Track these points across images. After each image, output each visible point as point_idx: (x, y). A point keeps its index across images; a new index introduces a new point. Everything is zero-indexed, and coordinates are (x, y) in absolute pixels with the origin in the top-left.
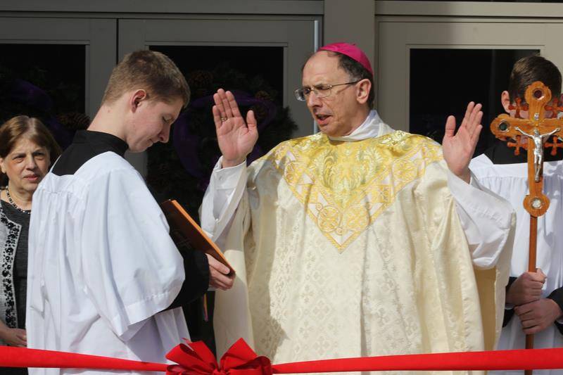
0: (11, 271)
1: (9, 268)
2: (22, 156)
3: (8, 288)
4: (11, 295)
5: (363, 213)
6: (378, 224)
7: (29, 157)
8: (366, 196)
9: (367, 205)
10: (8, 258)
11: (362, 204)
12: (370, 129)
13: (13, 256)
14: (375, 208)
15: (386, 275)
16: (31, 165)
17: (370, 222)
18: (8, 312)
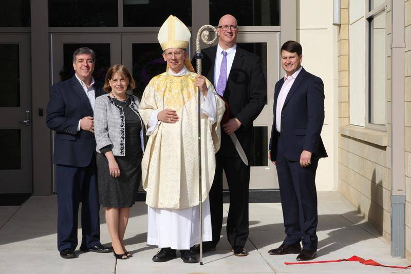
0: (124, 125)
1: (124, 124)
2: (116, 80)
3: (123, 132)
4: (124, 134)
5: (182, 100)
6: (187, 104)
7: (119, 81)
8: (183, 95)
9: (183, 98)
10: (122, 120)
11: (182, 97)
12: (184, 72)
13: (124, 119)
14: (186, 99)
15: (188, 122)
16: (119, 84)
17: (184, 104)
18: (122, 141)
